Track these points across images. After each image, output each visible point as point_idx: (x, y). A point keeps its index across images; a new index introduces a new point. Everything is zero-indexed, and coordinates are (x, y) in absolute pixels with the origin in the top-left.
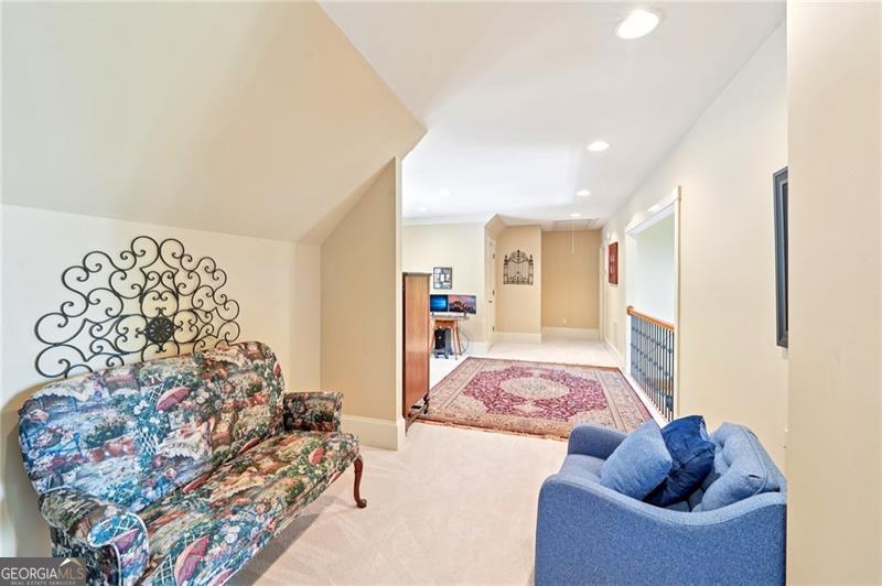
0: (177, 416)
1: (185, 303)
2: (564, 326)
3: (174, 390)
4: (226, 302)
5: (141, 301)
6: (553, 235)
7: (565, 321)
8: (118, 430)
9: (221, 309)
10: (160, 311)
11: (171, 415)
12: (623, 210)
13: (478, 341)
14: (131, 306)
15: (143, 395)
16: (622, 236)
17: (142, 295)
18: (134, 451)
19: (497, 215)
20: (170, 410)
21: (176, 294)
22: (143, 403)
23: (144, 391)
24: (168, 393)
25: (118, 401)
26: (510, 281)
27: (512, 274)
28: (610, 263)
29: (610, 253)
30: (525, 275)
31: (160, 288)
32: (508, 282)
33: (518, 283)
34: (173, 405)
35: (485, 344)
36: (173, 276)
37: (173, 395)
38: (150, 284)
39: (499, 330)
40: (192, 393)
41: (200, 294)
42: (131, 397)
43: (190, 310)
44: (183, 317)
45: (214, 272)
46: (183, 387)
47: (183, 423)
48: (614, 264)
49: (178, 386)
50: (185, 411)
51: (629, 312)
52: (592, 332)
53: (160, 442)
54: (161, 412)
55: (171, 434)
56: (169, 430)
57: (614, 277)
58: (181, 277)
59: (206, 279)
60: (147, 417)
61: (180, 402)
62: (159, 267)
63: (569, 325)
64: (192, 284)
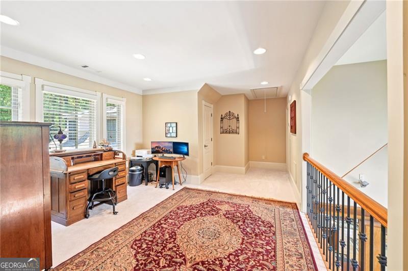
2: (263, 161)
6: (254, 101)
7: (263, 158)
12: (298, 72)
13: (194, 174)
16: (299, 95)
19: (206, 84)
26: (224, 132)
27: (225, 127)
28: (291, 118)
29: (291, 110)
30: (234, 127)
32: (223, 133)
33: (229, 133)
35: (200, 177)
39: (217, 164)
48: (294, 118)
51: (304, 158)
52: (282, 165)
57: (294, 128)
63: (266, 160)
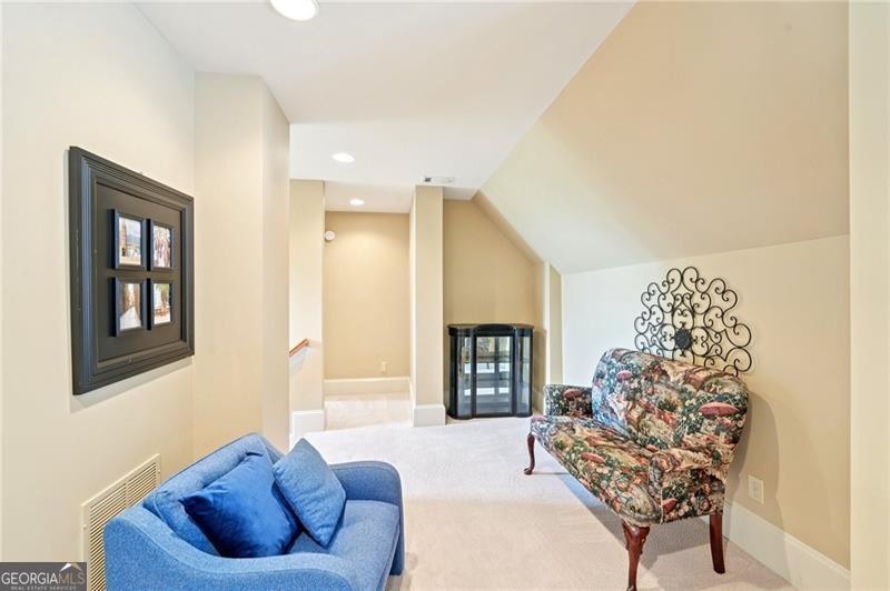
0: (710, 425)
1: (699, 321)
3: (723, 405)
4: (735, 327)
5: (673, 315)
8: (672, 408)
9: (730, 331)
10: (684, 324)
11: (706, 421)
14: (668, 319)
15: (698, 395)
17: (673, 311)
18: (674, 426)
20: (708, 417)
21: (693, 313)
22: (694, 401)
23: (701, 393)
24: (716, 404)
25: (683, 391)
31: (683, 307)
34: (713, 415)
36: (691, 296)
37: (718, 408)
38: (678, 303)
40: (737, 416)
41: (711, 315)
42: (690, 393)
43: (703, 328)
44: (698, 333)
45: (724, 292)
46: (732, 406)
47: (712, 434)
49: (729, 403)
50: (720, 425)
53: (688, 434)
54: (700, 414)
55: (698, 434)
56: (698, 430)
58: (697, 298)
59: (717, 300)
60: (690, 411)
61: (721, 416)
62: (682, 291)
64: (705, 305)
